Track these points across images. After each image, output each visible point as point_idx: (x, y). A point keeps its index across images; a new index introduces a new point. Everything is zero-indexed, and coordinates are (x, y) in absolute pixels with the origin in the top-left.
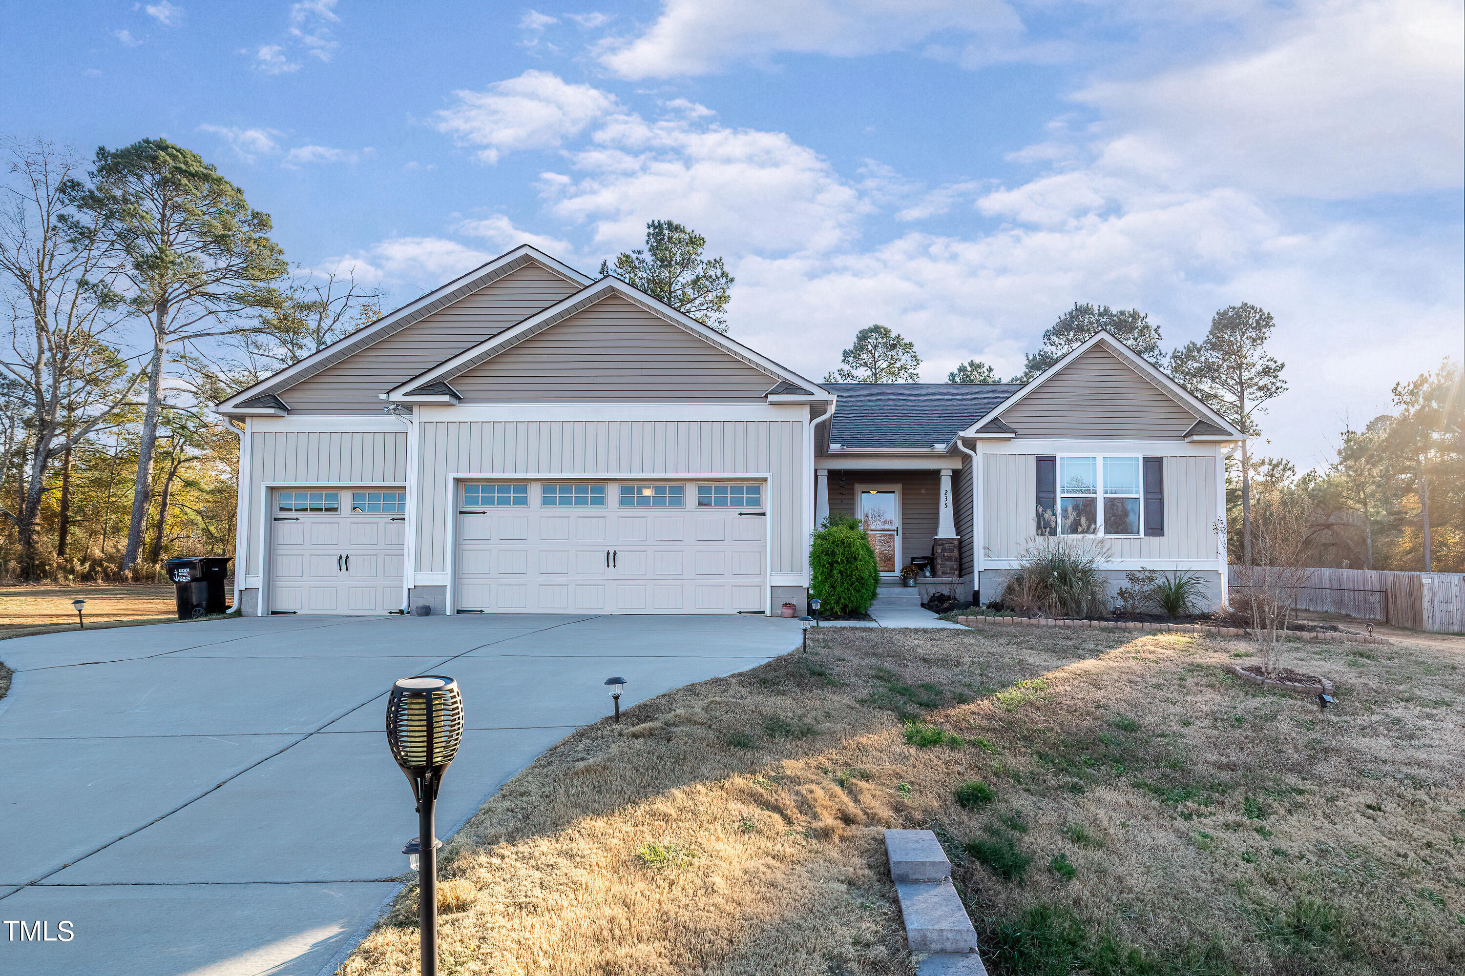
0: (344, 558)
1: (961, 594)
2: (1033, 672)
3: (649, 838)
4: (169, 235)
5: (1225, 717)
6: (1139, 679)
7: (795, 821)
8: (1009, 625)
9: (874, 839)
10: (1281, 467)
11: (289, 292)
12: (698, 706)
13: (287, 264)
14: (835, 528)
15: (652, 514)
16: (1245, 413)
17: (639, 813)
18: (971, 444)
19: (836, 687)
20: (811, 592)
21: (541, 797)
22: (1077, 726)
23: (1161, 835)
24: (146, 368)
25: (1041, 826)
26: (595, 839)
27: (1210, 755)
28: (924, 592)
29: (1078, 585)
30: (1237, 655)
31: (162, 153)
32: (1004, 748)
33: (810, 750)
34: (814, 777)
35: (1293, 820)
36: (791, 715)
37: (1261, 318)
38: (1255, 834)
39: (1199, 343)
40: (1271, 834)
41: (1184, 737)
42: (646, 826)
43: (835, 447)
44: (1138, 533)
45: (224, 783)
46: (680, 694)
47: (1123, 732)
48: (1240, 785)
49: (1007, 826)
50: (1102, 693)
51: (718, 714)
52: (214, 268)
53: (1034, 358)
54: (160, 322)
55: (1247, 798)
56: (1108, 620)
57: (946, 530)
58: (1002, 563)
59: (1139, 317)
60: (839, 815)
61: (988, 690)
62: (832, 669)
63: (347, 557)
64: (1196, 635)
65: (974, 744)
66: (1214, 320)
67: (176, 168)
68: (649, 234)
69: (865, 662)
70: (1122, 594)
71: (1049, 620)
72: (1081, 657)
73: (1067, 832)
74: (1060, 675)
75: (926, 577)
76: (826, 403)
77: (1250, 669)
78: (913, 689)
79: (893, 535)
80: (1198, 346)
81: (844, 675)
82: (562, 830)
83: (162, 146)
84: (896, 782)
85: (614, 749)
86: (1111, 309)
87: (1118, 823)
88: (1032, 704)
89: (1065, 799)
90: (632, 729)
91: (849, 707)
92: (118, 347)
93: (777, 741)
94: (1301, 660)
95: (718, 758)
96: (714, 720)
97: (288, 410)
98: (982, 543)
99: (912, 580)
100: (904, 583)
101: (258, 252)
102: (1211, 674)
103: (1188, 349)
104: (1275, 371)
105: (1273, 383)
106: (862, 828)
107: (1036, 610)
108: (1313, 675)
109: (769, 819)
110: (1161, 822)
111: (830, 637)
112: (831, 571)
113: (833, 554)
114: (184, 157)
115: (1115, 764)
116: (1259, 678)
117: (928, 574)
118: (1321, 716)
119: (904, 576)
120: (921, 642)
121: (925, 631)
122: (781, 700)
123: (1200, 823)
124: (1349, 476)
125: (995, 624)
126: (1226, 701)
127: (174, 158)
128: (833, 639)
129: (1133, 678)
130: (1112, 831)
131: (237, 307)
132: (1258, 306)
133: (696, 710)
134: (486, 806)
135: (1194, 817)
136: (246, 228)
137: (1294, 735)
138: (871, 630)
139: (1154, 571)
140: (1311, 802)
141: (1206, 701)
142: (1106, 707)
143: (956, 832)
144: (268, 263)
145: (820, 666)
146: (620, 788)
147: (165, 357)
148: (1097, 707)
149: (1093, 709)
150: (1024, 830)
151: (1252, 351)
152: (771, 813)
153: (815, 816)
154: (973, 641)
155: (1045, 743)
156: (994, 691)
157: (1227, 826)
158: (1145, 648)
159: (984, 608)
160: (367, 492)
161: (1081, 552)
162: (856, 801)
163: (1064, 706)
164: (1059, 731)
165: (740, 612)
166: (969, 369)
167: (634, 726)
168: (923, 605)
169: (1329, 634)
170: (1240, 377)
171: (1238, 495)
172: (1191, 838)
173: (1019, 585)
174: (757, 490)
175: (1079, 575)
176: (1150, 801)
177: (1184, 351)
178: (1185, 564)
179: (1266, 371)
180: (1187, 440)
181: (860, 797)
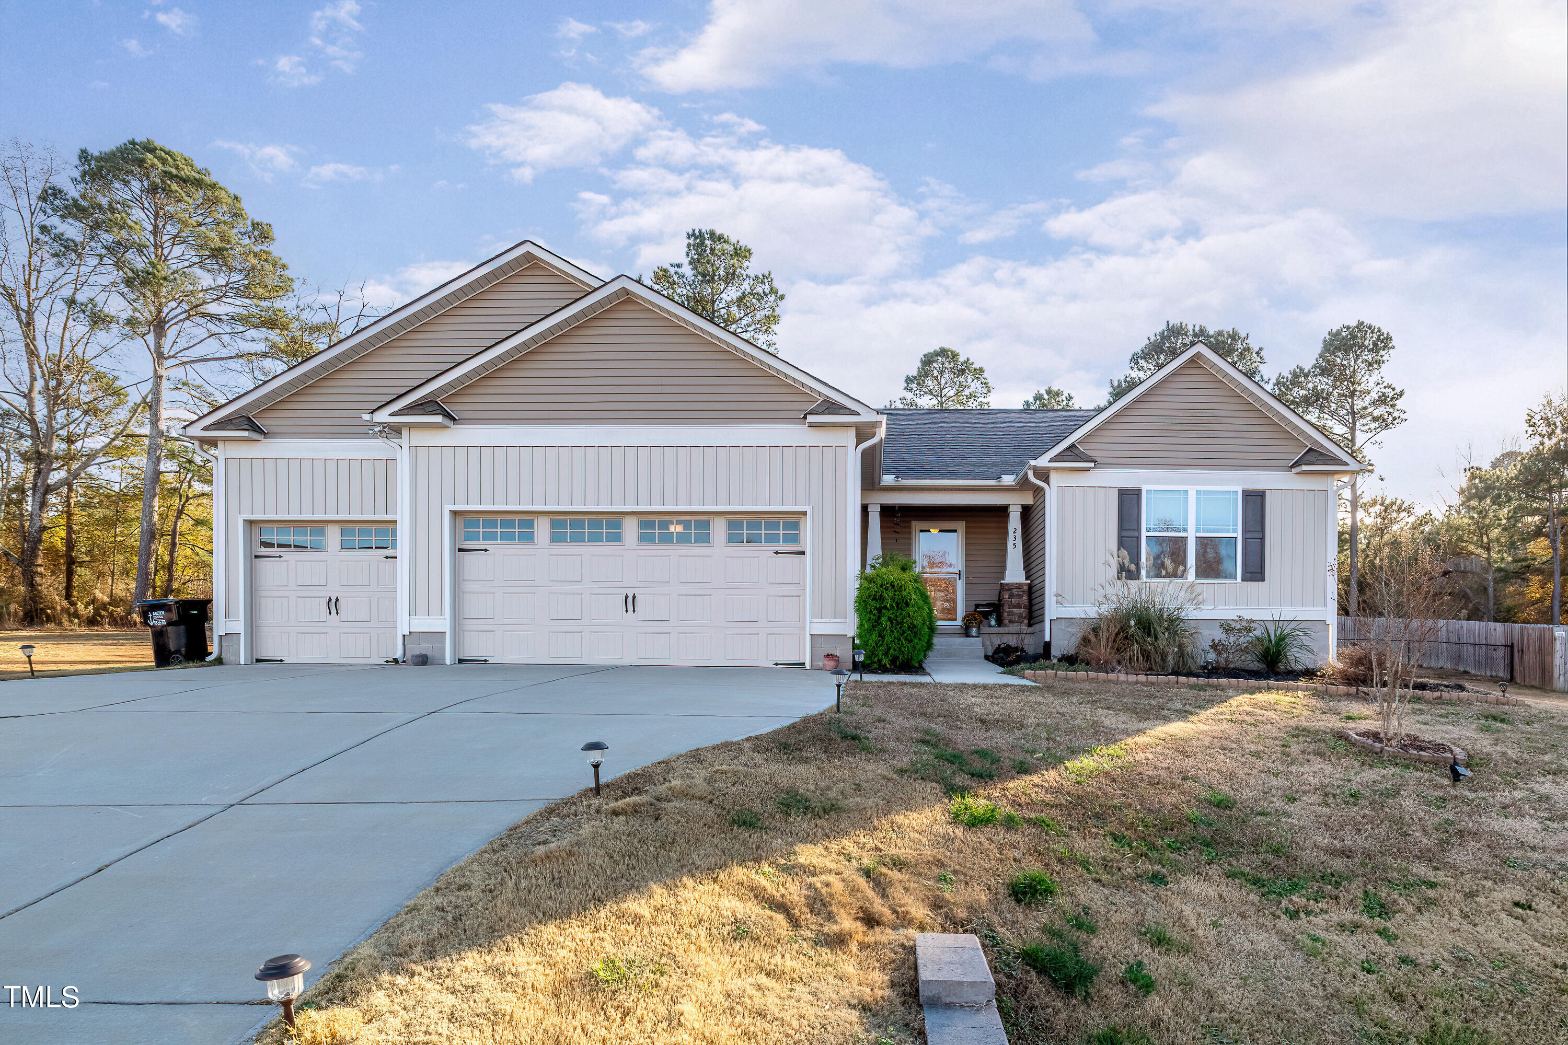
0: (334, 601)
1: (1031, 645)
2: (1110, 737)
3: (610, 948)
4: (163, 248)
5: (1338, 791)
6: (1234, 746)
7: (803, 923)
8: (1083, 681)
9: (902, 946)
10: (1395, 508)
11: (294, 312)
12: (699, 776)
13: (292, 280)
14: (884, 570)
15: (675, 552)
16: (1357, 447)
17: (602, 914)
18: (1044, 475)
19: (871, 753)
20: (857, 642)
21: (483, 891)
22: (1160, 802)
23: (1261, 938)
24: (147, 396)
25: (1113, 925)
26: (539, 950)
27: (1321, 838)
28: (988, 642)
29: (1164, 637)
30: (1349, 718)
31: (150, 156)
32: (1071, 828)
33: (832, 830)
34: (833, 866)
35: (1423, 920)
36: (812, 787)
37: (1378, 339)
38: (1377, 937)
39: (1307, 367)
40: (1396, 937)
41: (1289, 816)
42: (608, 932)
43: (888, 479)
44: (1235, 578)
45: (107, 866)
46: (681, 761)
47: (1215, 809)
48: (1357, 876)
49: (1072, 926)
50: (1190, 762)
51: (723, 786)
52: (213, 286)
53: (1120, 385)
54: (158, 346)
55: (1366, 892)
56: (1197, 676)
57: (1015, 574)
58: (1077, 612)
59: (1239, 338)
60: (861, 915)
61: (1055, 757)
62: (869, 732)
63: (337, 600)
64: (1300, 693)
65: (1035, 824)
66: (1325, 341)
67: (165, 172)
68: (689, 245)
69: (912, 723)
70: (1214, 646)
71: (1130, 676)
72: (1167, 720)
73: (1145, 934)
74: (1141, 739)
75: (990, 626)
76: (875, 425)
77: (1366, 734)
78: (965, 756)
79: (955, 579)
80: (1306, 371)
81: (883, 738)
82: (500, 937)
83: (150, 148)
84: (937, 871)
85: (587, 829)
86: (1208, 329)
87: (1208, 922)
88: (1107, 774)
89: (1144, 892)
90: (613, 805)
91: (884, 777)
92: (116, 374)
93: (792, 820)
94: (1426, 724)
95: (716, 841)
96: (717, 794)
97: (265, 434)
98: (1054, 590)
99: (975, 629)
100: (967, 634)
101: (259, 267)
102: (1319, 740)
103: (1295, 374)
104: (1392, 399)
105: (1389, 413)
106: (888, 931)
107: (1115, 664)
108: (1441, 742)
109: (769, 922)
110: (1261, 920)
111: (873, 693)
112: (879, 618)
113: (882, 598)
114: (175, 160)
115: (1205, 849)
116: (1377, 745)
117: (993, 623)
118: (1453, 792)
119: (965, 624)
120: (979, 700)
121: (985, 687)
122: (801, 769)
123: (1309, 922)
124: (1472, 518)
125: (1067, 679)
126: (1339, 773)
127: (164, 161)
128: (876, 696)
129: (1227, 743)
130: (1200, 932)
131: (241, 329)
132: (1376, 324)
133: (696, 781)
134: (411, 903)
135: (1302, 915)
136: (246, 241)
137: (1422, 814)
138: (922, 685)
139: (1252, 621)
140: (1445, 898)
141: (1315, 772)
142: (1195, 779)
143: (1007, 933)
144: (272, 280)
145: (855, 727)
146: (584, 881)
147: (165, 384)
148: (1184, 779)
149: (1179, 781)
150: (1092, 930)
151: (1367, 377)
152: (773, 914)
153: (830, 917)
154: (1040, 699)
155: (1121, 822)
156: (1061, 760)
157: (1342, 927)
158: (1241, 709)
159: (1055, 661)
160: (357, 526)
161: (1167, 598)
162: (884, 896)
163: (1145, 777)
164: (1139, 807)
165: (776, 664)
166: (1046, 397)
167: (616, 800)
168: (987, 658)
169: (1455, 694)
170: (1352, 407)
171: (1346, 539)
172: (1298, 942)
173: (1096, 636)
174: (795, 526)
175: (1166, 624)
176: (1248, 894)
177: (1290, 377)
178: (1291, 612)
179: (1383, 400)
180: (1295, 470)
181: (890, 891)
